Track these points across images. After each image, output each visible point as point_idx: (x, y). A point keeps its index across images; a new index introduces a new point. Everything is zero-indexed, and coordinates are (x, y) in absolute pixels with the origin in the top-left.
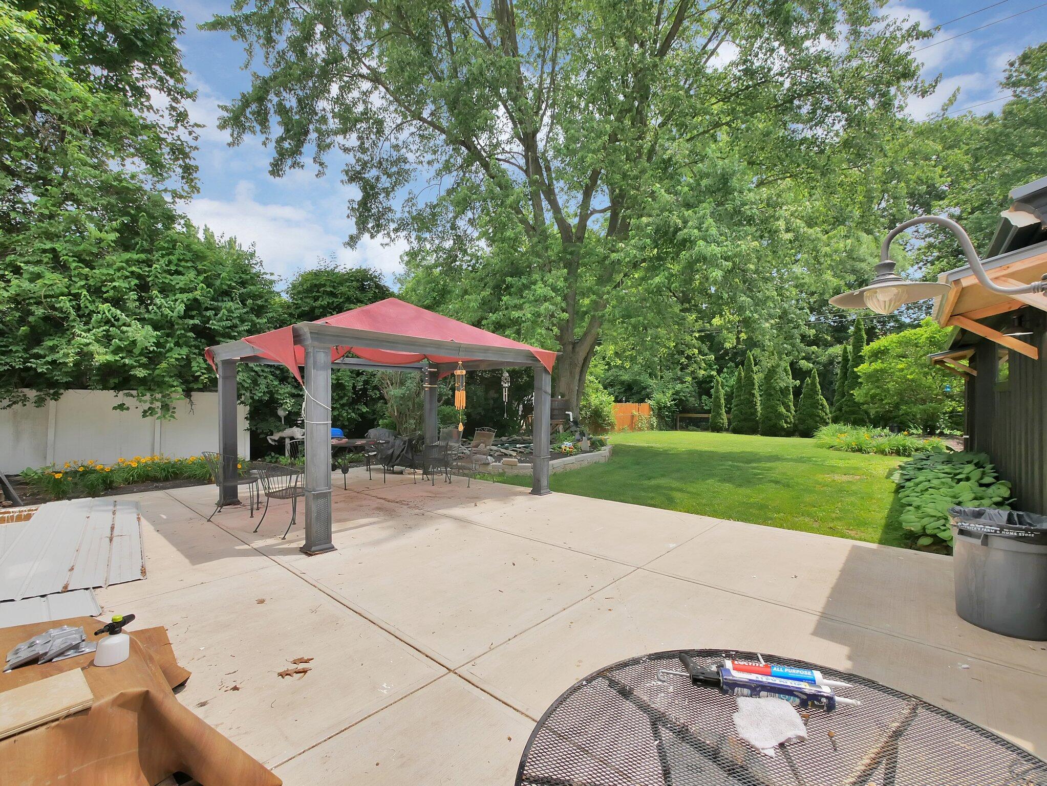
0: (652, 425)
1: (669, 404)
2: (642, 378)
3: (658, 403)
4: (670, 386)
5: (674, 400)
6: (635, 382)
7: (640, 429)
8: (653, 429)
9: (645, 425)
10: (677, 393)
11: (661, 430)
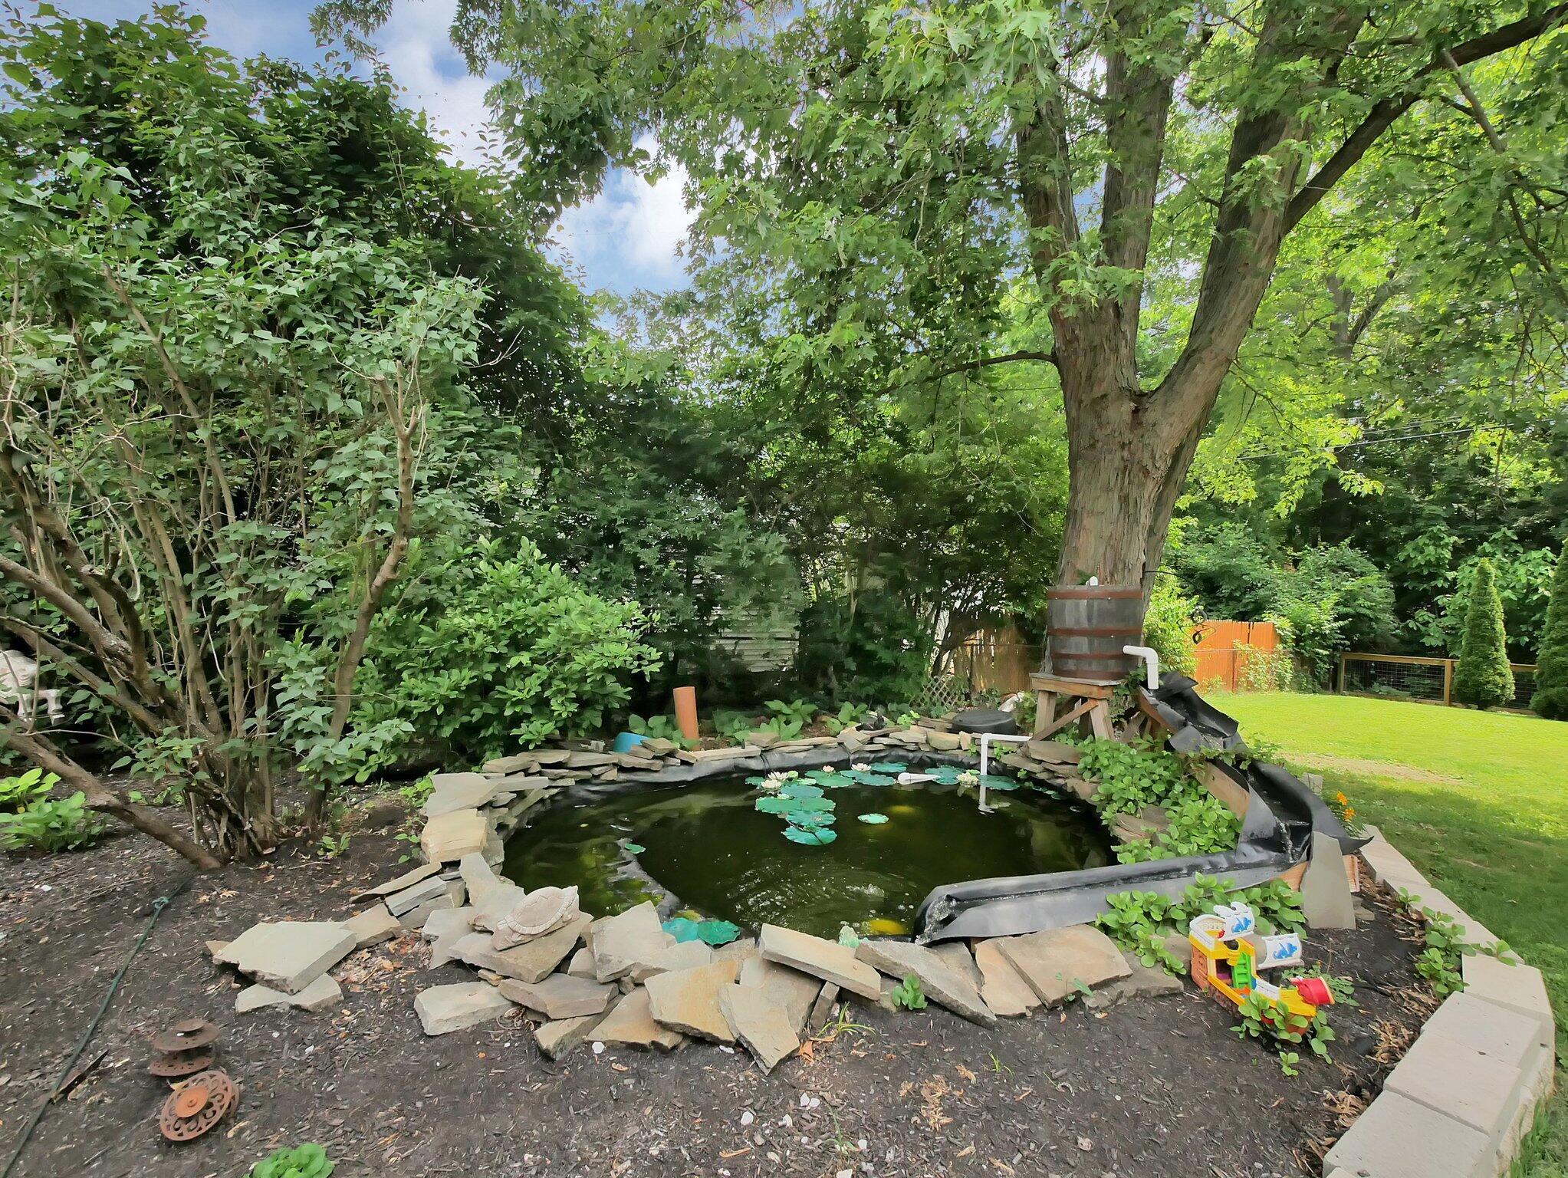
0: (1281, 678)
1: (1327, 628)
2: (1243, 561)
3: (1299, 626)
4: (1326, 583)
5: (1340, 617)
6: (1226, 573)
7: (1251, 687)
8: (1281, 687)
9: (1264, 678)
10: (1349, 599)
11: (1301, 689)
